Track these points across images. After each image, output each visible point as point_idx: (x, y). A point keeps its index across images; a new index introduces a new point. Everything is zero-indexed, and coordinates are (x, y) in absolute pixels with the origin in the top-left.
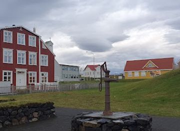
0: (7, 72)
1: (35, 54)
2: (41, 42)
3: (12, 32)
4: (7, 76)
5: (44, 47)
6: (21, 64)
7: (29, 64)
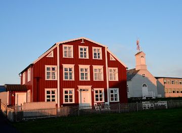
0: (68, 90)
1: (101, 67)
2: (108, 54)
3: (72, 46)
4: (68, 94)
5: (112, 59)
6: (85, 80)
7: (94, 80)
